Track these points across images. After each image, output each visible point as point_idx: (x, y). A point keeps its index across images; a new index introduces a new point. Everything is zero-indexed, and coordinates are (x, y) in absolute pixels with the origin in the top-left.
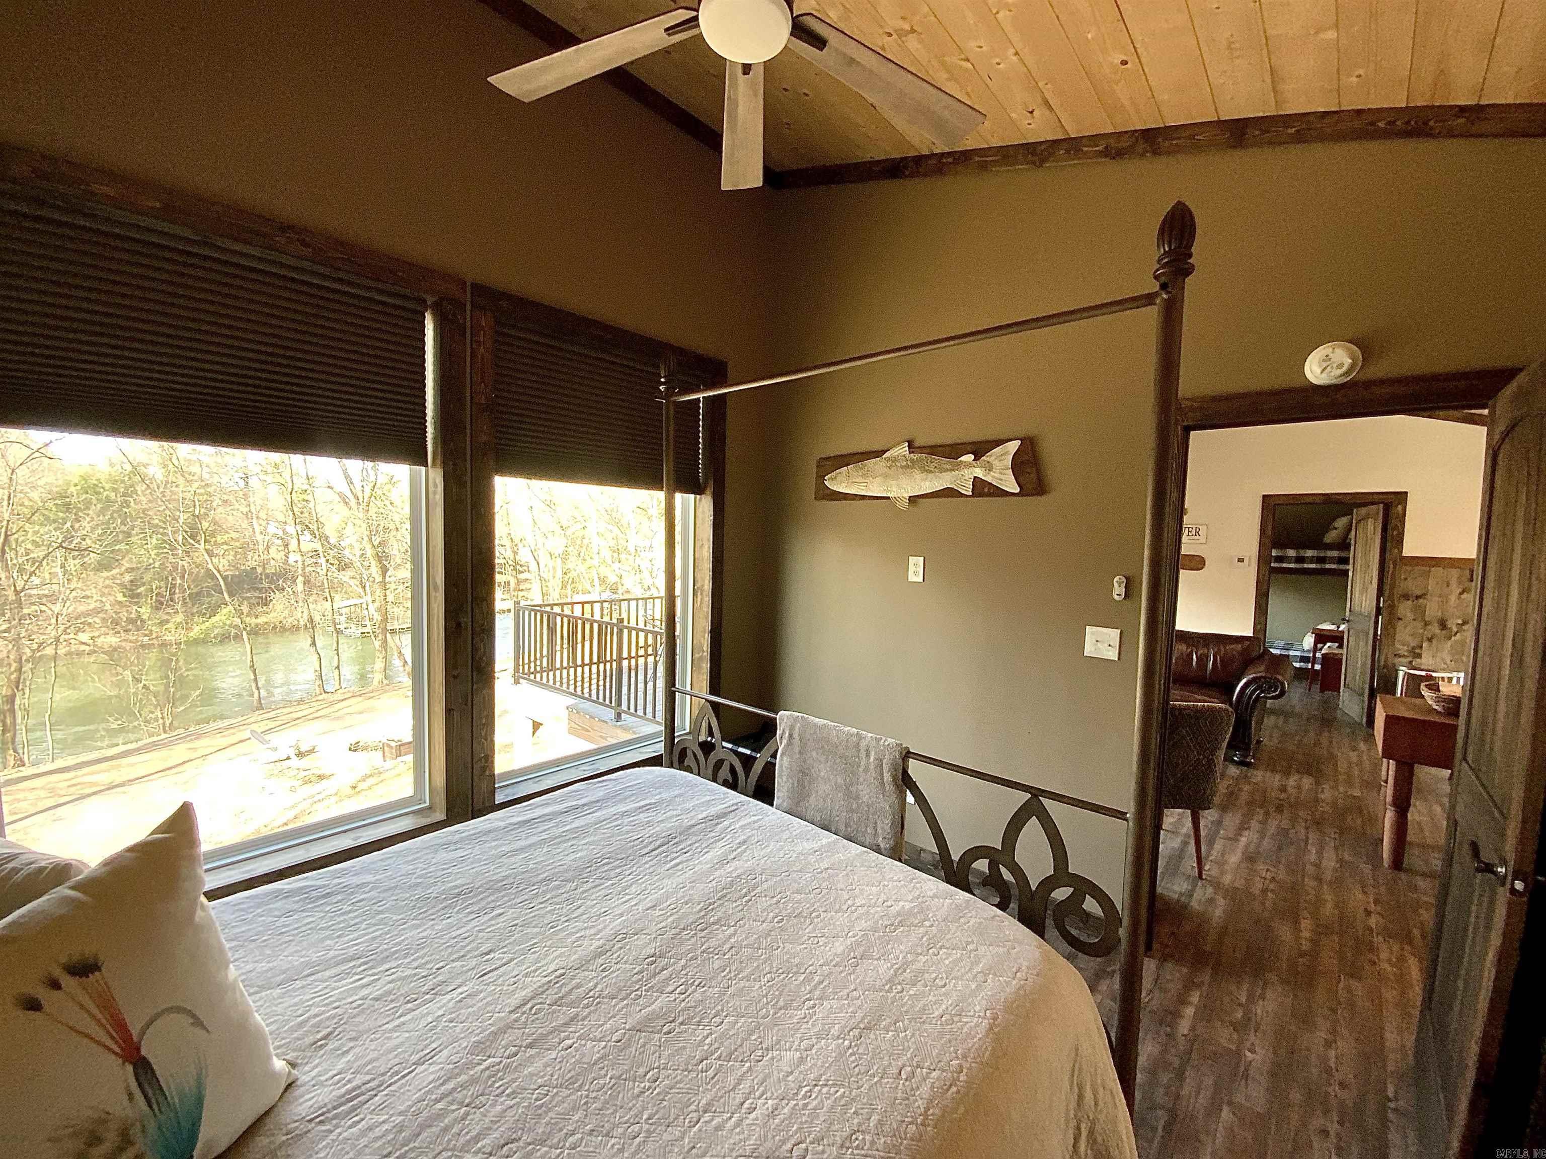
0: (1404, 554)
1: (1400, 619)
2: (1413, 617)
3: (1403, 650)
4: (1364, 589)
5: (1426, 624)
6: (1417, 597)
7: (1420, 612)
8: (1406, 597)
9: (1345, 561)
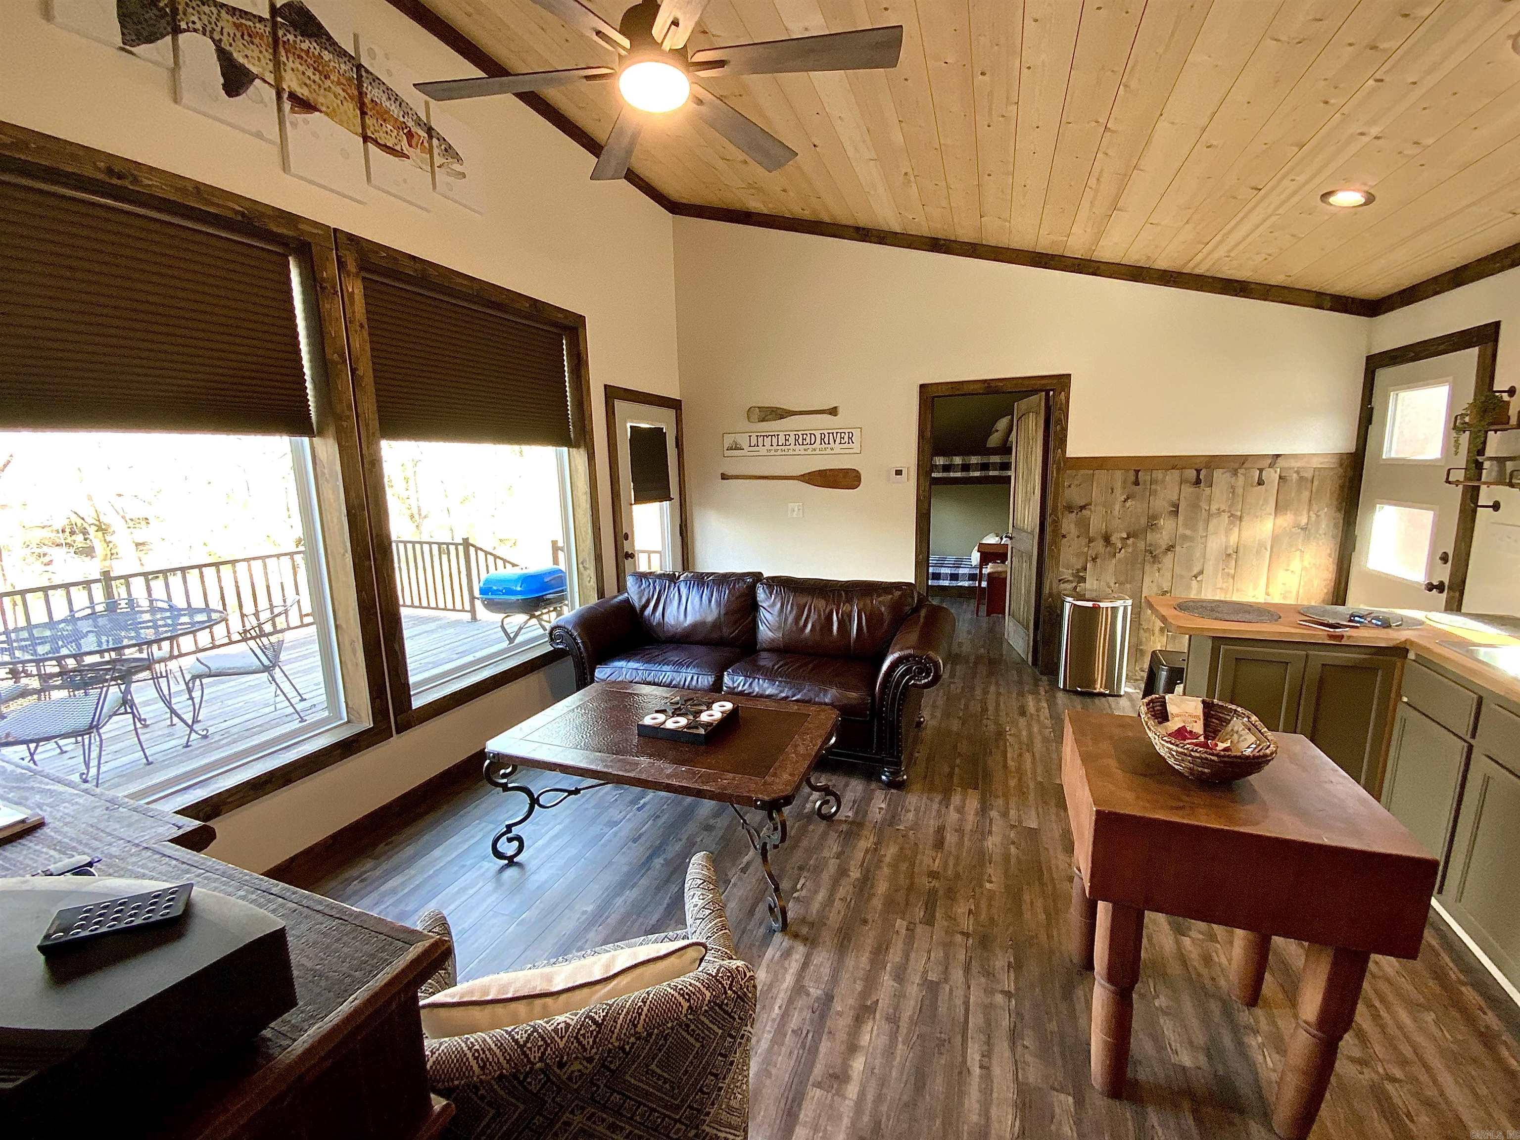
0: (1068, 455)
1: (1064, 536)
2: (1077, 533)
3: (1067, 574)
4: (1027, 500)
5: (1091, 540)
6: (1082, 508)
7: (1083, 525)
8: (1070, 509)
9: (1006, 466)
